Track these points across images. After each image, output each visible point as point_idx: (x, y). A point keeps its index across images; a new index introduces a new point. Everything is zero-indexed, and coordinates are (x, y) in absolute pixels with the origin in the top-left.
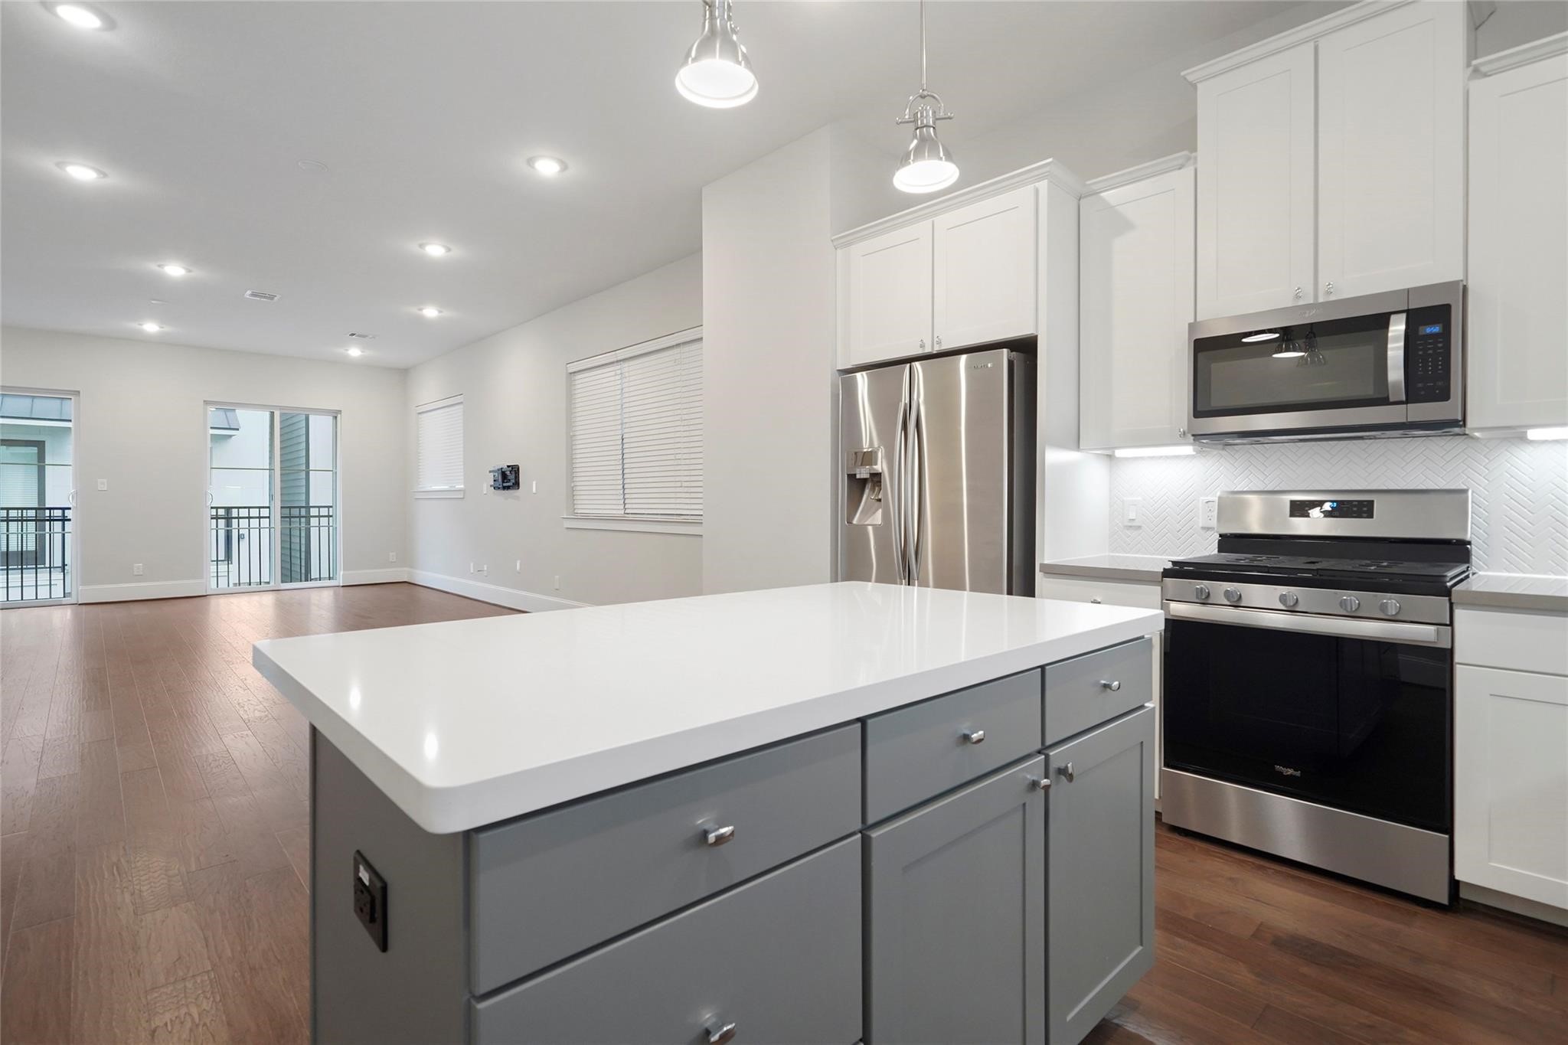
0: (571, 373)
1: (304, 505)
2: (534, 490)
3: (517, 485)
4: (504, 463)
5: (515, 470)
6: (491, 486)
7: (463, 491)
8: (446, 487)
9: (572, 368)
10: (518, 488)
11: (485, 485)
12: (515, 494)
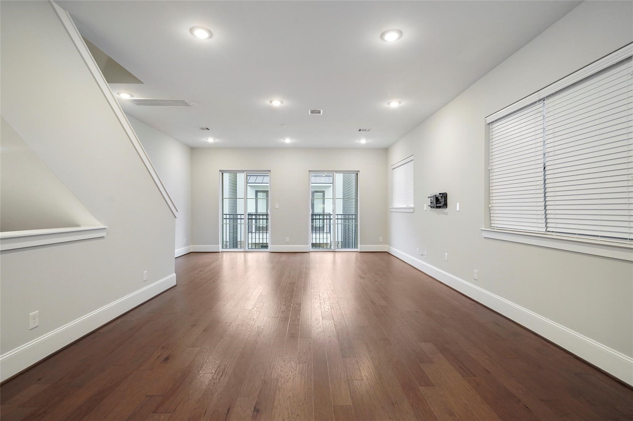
0: (489, 124)
1: (354, 214)
2: (458, 209)
3: (445, 205)
4: (437, 192)
5: (445, 196)
6: (429, 206)
7: (414, 208)
8: (405, 206)
9: (489, 120)
10: (447, 208)
11: (425, 205)
12: (444, 211)
